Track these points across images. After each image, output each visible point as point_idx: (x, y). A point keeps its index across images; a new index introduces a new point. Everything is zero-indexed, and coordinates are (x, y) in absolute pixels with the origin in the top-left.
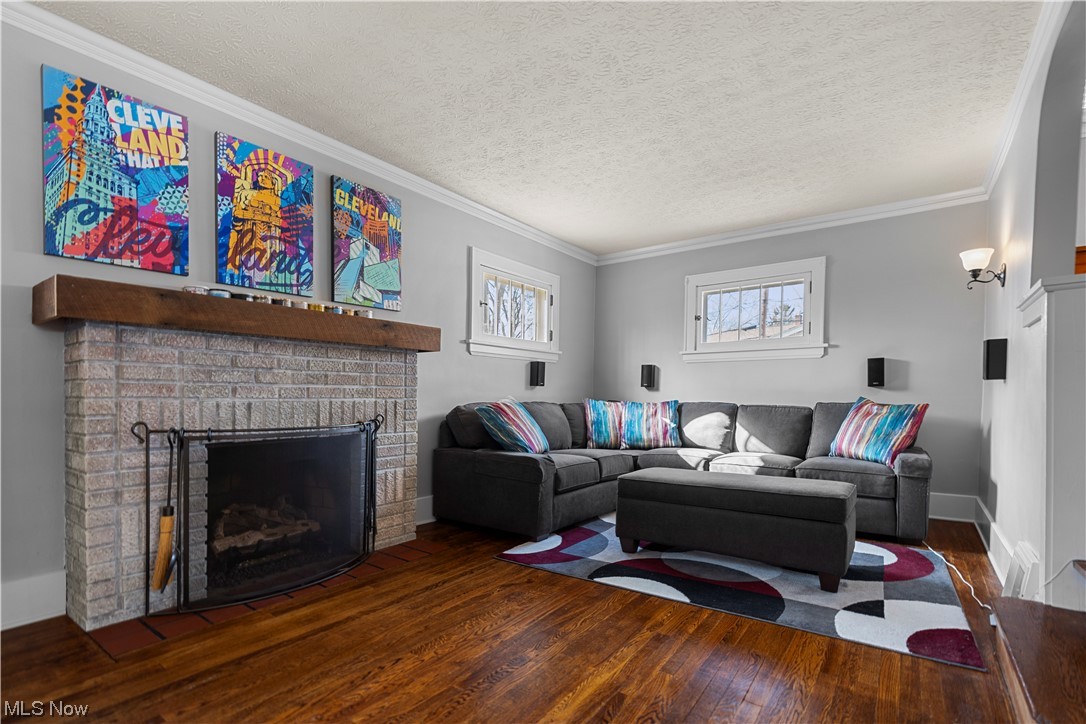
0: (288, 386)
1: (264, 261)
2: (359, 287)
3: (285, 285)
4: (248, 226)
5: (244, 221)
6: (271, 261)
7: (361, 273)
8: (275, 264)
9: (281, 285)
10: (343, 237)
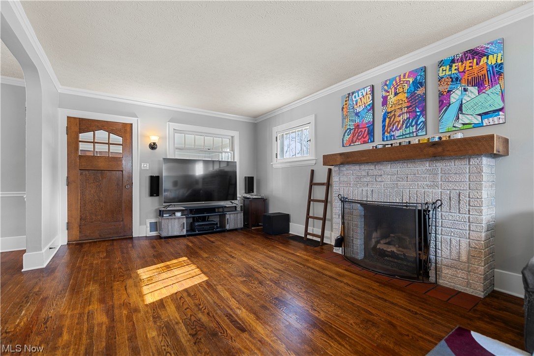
0: (388, 183)
1: (400, 126)
2: (458, 118)
3: (410, 133)
4: (392, 114)
5: (391, 112)
6: (403, 124)
7: (460, 109)
8: (404, 126)
9: (408, 134)
10: (445, 93)
